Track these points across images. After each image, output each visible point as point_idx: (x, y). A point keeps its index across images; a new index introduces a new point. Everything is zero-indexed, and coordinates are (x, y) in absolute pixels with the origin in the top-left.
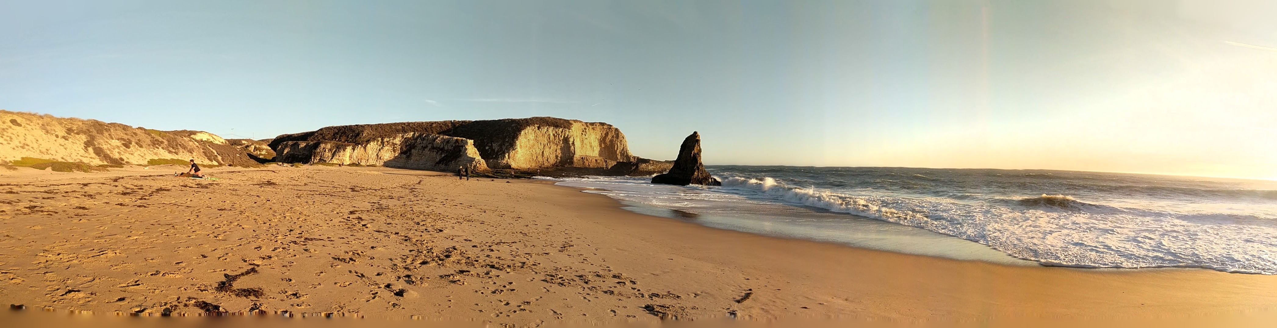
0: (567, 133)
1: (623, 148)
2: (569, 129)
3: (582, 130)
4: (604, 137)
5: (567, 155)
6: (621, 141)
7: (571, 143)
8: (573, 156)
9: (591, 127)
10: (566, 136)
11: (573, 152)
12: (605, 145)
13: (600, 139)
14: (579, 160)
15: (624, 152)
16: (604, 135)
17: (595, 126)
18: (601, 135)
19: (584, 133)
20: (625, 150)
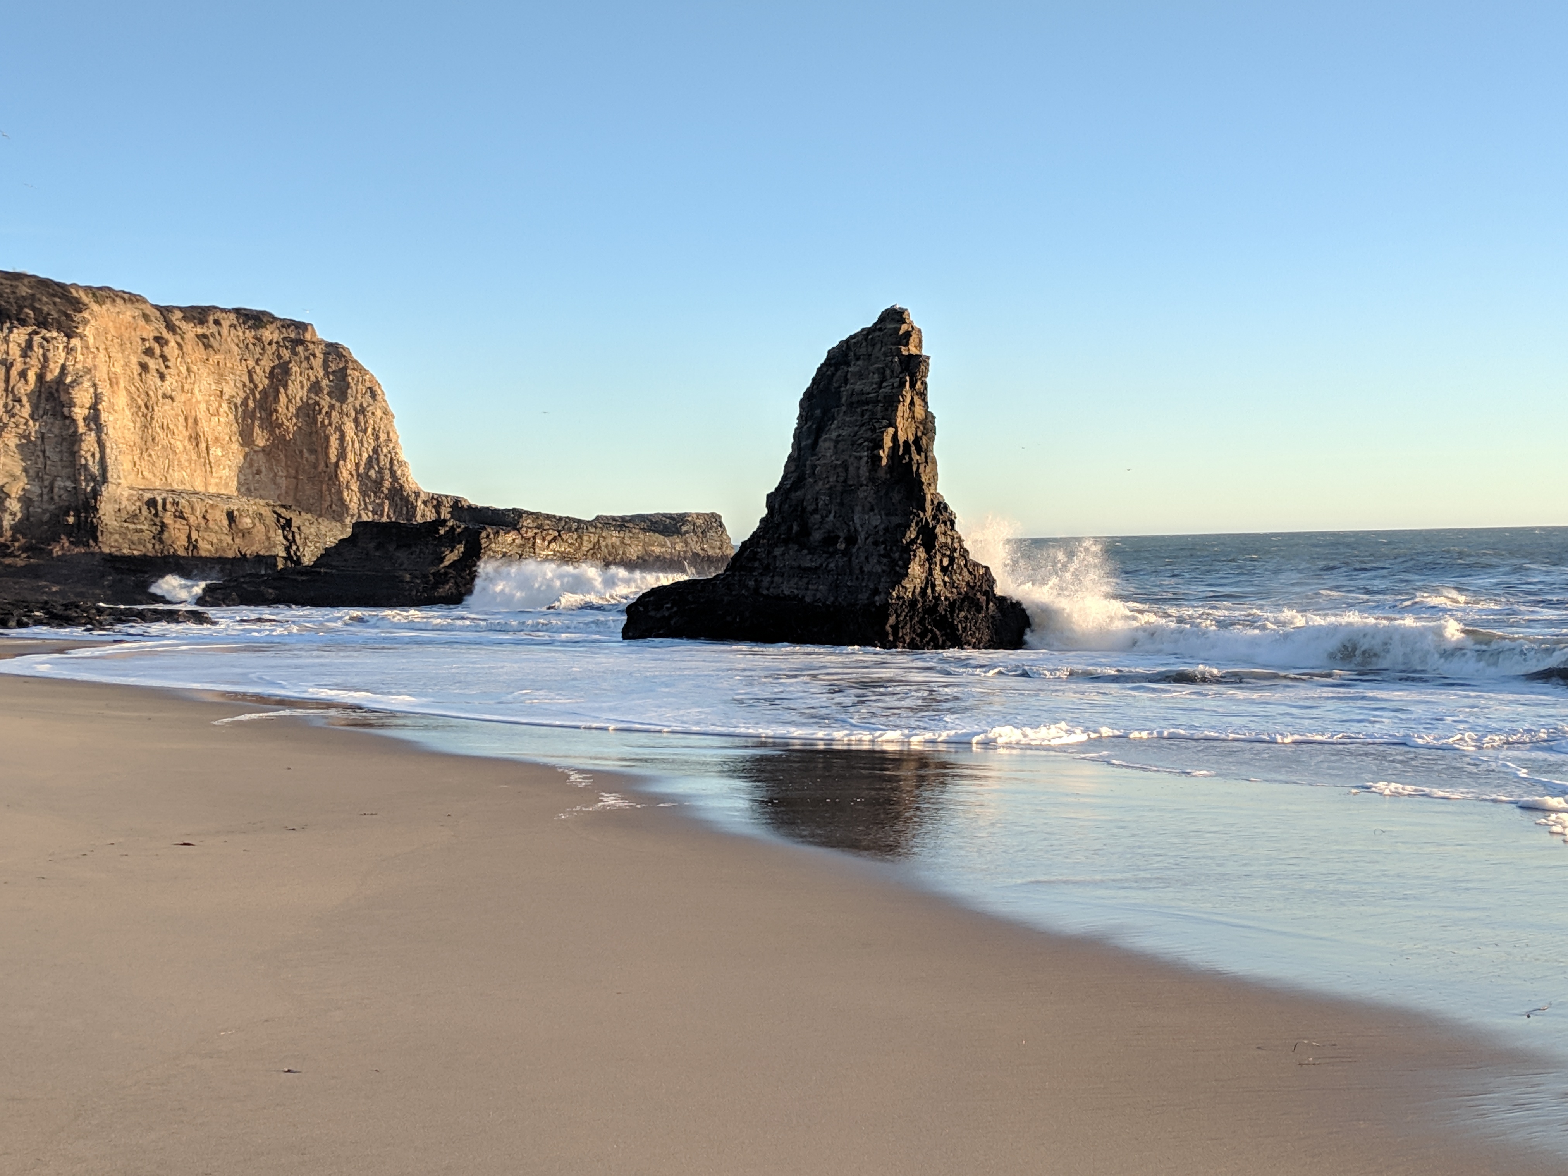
0: (58, 357)
1: (375, 451)
2: (69, 336)
3: (141, 348)
4: (264, 392)
5: (59, 483)
6: (362, 411)
7: (79, 413)
8: (96, 494)
9: (191, 330)
10: (49, 377)
11: (95, 469)
12: (272, 432)
13: (245, 403)
14: (133, 517)
15: (380, 471)
16: (262, 382)
17: (213, 328)
18: (246, 378)
19: (152, 364)
20: (384, 462)
